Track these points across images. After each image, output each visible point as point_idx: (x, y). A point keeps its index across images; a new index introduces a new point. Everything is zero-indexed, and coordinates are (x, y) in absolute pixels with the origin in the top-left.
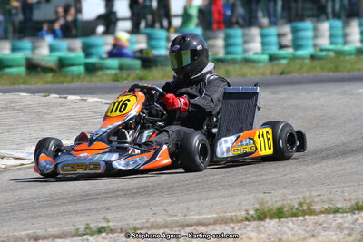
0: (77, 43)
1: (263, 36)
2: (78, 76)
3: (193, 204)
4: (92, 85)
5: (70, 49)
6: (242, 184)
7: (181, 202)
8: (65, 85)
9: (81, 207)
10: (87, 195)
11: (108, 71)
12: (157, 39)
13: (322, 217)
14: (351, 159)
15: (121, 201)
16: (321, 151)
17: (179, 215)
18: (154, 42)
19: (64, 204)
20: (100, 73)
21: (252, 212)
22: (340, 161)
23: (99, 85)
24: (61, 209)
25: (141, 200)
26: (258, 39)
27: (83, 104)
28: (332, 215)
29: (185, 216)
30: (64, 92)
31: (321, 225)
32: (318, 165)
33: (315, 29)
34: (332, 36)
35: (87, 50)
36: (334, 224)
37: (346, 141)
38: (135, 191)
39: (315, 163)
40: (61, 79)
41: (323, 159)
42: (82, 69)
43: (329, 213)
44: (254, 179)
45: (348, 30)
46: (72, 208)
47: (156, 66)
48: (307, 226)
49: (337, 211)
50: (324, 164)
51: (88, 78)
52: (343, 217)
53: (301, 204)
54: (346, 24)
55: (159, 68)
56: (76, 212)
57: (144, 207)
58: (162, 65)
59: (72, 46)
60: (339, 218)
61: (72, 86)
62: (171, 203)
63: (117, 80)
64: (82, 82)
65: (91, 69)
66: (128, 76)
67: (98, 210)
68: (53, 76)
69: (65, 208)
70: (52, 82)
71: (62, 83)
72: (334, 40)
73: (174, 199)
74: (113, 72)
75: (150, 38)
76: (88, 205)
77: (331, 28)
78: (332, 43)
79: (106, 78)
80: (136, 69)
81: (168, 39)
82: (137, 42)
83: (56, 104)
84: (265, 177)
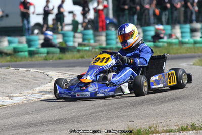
0: (24, 39)
2: (25, 57)
4: (33, 63)
5: (20, 43)
6: (118, 117)
8: (18, 63)
9: (28, 130)
10: (31, 124)
11: (42, 55)
12: (68, 37)
14: (177, 102)
15: (51, 127)
16: (161, 98)
18: (66, 39)
19: (18, 129)
20: (37, 55)
23: (36, 62)
24: (17, 132)
25: (62, 126)
27: (28, 73)
28: (168, 134)
30: (17, 66)
35: (29, 43)
38: (58, 121)
39: (158, 105)
40: (15, 59)
41: (162, 102)
42: (26, 53)
43: (166, 132)
44: (124, 114)
45: (174, 31)
46: (23, 131)
47: (68, 52)
49: (171, 131)
50: (163, 105)
51: (30, 59)
53: (150, 128)
54: (173, 28)
55: (70, 52)
57: (63, 130)
58: (73, 51)
59: (21, 41)
61: (21, 63)
63: (47, 60)
64: (27, 60)
65: (32, 53)
66: (52, 57)
67: (38, 132)
68: (11, 58)
69: (19, 131)
70: (9, 61)
71: (16, 61)
74: (44, 55)
75: (64, 36)
76: (32, 130)
79: (40, 58)
80: (57, 53)
81: (74, 37)
82: (57, 39)
83: (13, 73)
84: (130, 113)
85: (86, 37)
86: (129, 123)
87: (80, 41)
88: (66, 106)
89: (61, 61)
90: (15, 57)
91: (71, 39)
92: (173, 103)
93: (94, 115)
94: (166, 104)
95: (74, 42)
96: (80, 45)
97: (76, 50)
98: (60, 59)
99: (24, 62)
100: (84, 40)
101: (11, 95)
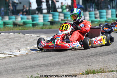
0: (30, 17)
1: (90, 14)
2: (30, 27)
3: (66, 69)
4: (34, 30)
5: (28, 19)
6: (82, 63)
7: (62, 68)
8: (26, 30)
9: (30, 70)
10: (32, 66)
12: (55, 15)
13: (107, 73)
15: (42, 68)
16: (108, 52)
17: (61, 73)
18: (55, 17)
19: (24, 69)
20: (37, 26)
21: (85, 72)
22: (113, 55)
23: (36, 30)
24: (23, 71)
25: (49, 68)
26: (88, 15)
27: (30, 37)
28: (110, 73)
29: (63, 73)
30: (24, 33)
31: (107, 76)
32: (106, 56)
33: (107, 12)
34: (112, 15)
35: (33, 19)
36: (111, 75)
37: (115, 48)
38: (47, 65)
39: (105, 56)
40: (24, 28)
41: (108, 54)
42: (31, 25)
43: (109, 72)
44: (85, 61)
46: (26, 70)
47: (55, 24)
48: (102, 76)
49: (112, 71)
50: (108, 56)
51: (33, 28)
52: (114, 74)
53: (100, 69)
55: (56, 25)
56: (28, 72)
57: (50, 70)
58: (57, 24)
59: (28, 18)
60: (112, 74)
61: (27, 31)
62: (59, 69)
63: (42, 29)
64: (31, 29)
65: (34, 25)
66: (46, 27)
67: (35, 71)
68: (22, 27)
69: (24, 70)
70: (21, 30)
71: (25, 30)
72: (113, 16)
73: (59, 68)
74: (41, 26)
75: (53, 15)
76: (32, 70)
77: (112, 12)
78: (112, 17)
79: (39, 28)
80: (48, 25)
81: (59, 16)
82: (49, 16)
83: (22, 37)
84: (89, 60)
85: (66, 16)
86: (88, 66)
87: (63, 18)
88: (52, 56)
89: (51, 30)
90: (24, 27)
91: (57, 17)
92: (114, 55)
93: (68, 61)
94: (110, 56)
95: (59, 19)
96: (62, 20)
97: (60, 23)
98: (50, 28)
99: (29, 30)
100: (65, 17)
101: (20, 49)
